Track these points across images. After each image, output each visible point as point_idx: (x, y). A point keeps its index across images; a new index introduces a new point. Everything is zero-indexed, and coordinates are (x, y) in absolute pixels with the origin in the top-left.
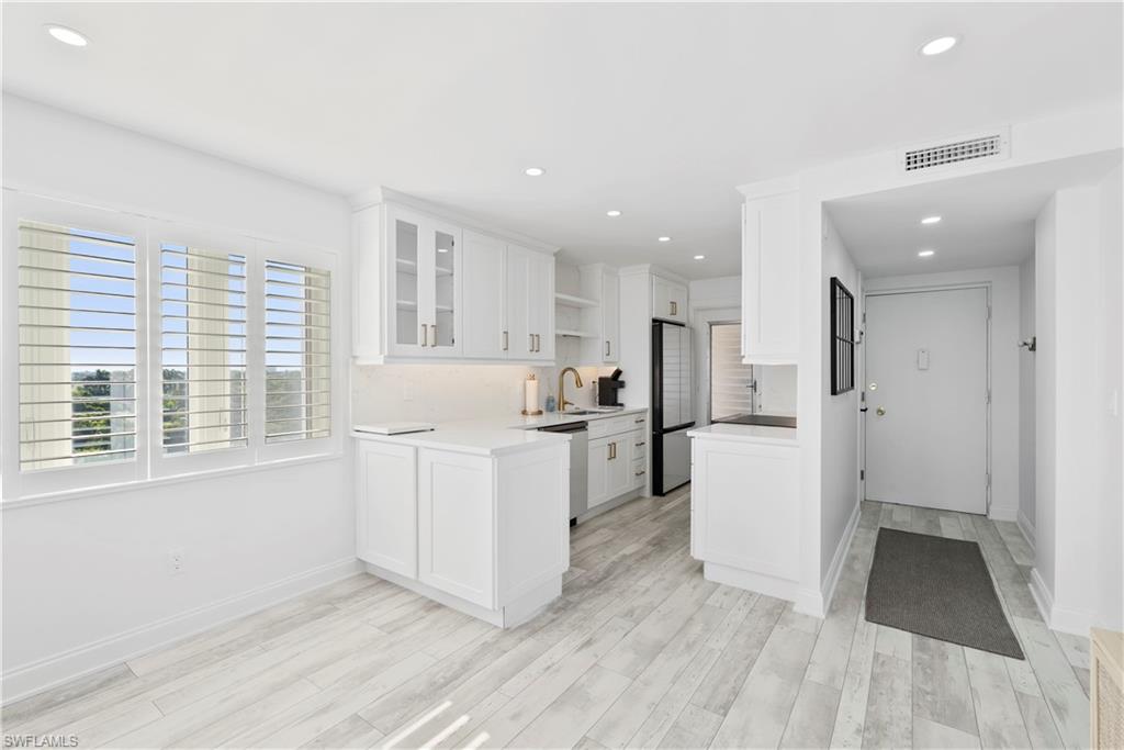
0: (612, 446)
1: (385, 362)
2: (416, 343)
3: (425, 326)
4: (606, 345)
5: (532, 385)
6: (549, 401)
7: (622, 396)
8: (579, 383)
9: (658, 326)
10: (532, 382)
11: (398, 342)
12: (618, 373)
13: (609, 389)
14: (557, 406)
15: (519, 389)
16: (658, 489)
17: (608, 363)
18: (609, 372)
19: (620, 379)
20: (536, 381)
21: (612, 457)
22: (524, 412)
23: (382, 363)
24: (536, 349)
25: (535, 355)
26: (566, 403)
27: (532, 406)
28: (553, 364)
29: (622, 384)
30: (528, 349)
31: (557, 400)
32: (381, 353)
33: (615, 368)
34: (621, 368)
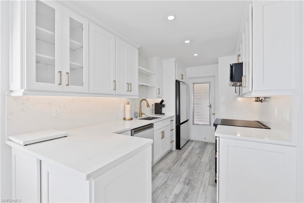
0: (163, 133)
1: (24, 94)
2: (54, 82)
3: (60, 72)
4: (158, 90)
5: (128, 107)
6: (136, 113)
7: (164, 110)
8: (148, 106)
9: (178, 83)
10: (128, 105)
11: (37, 81)
12: (162, 101)
13: (159, 108)
14: (139, 116)
15: (122, 109)
16: (178, 147)
17: (159, 97)
18: (159, 101)
19: (163, 104)
20: (130, 105)
21: (163, 137)
22: (124, 119)
23: (21, 94)
24: (130, 90)
25: (129, 93)
26: (143, 114)
27: (128, 117)
28: (138, 97)
29: (164, 106)
30: (126, 90)
31: (138, 112)
32: (21, 88)
33: (161, 99)
34: (163, 100)
